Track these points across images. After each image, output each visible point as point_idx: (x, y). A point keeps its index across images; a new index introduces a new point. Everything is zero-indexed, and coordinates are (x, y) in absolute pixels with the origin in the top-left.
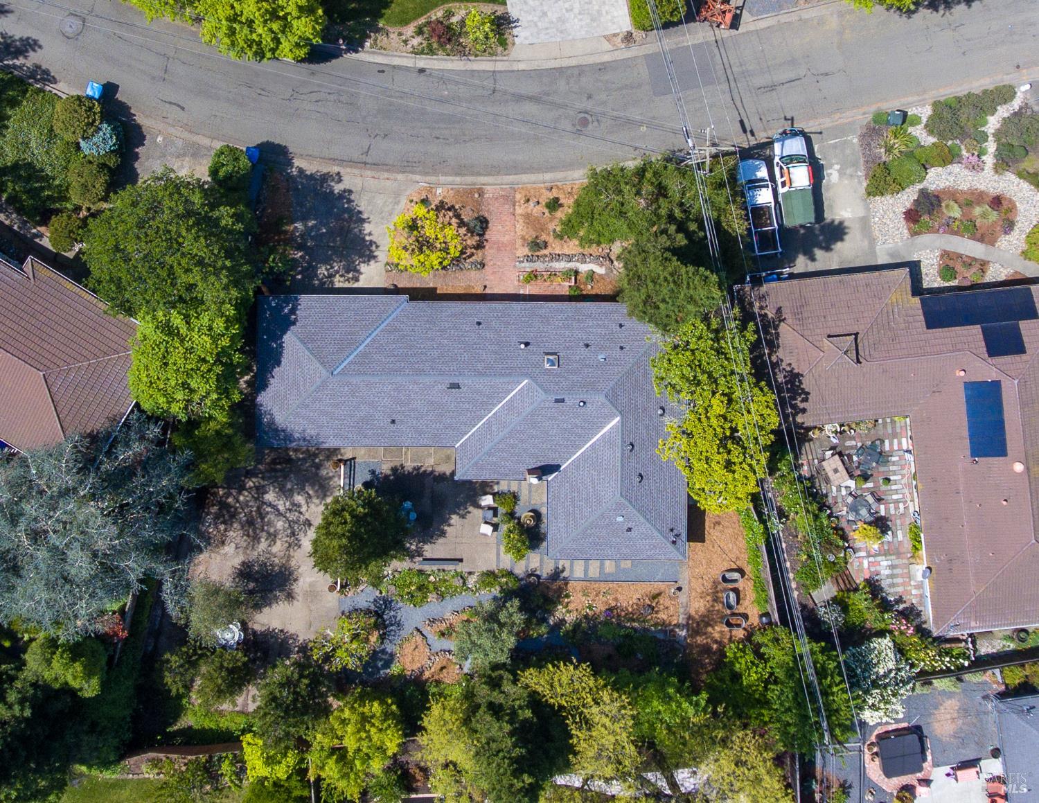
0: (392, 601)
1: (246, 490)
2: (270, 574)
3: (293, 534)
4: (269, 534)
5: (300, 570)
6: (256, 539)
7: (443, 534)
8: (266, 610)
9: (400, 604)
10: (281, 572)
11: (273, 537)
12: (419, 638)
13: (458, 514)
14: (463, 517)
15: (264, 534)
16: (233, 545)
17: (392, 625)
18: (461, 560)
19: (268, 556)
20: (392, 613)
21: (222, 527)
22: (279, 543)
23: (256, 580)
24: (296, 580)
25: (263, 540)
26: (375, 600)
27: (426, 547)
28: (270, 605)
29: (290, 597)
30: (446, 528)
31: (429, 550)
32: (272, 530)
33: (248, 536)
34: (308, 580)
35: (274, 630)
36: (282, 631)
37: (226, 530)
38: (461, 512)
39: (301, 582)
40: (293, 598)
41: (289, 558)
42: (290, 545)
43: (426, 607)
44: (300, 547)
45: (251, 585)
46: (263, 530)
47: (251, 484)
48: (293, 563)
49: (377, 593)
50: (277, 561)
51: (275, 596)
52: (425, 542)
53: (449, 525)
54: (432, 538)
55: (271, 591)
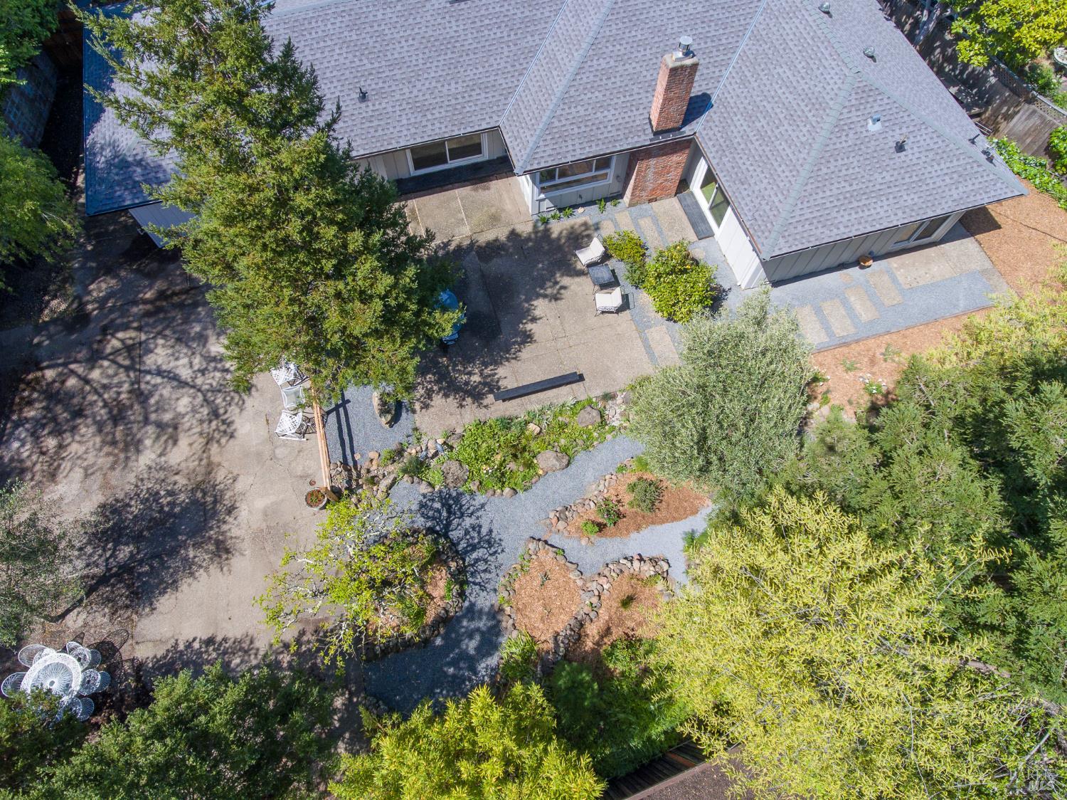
0: (460, 495)
1: (105, 358)
2: (171, 514)
3: (215, 414)
4: (160, 426)
5: (239, 486)
6: (133, 445)
7: (527, 338)
8: (165, 602)
9: (480, 498)
10: (194, 502)
11: (169, 432)
12: (547, 556)
13: (545, 296)
14: (556, 298)
15: (151, 429)
16: (78, 474)
17: (474, 548)
18: (581, 378)
19: (161, 475)
20: (468, 522)
21: (51, 443)
22: (184, 441)
23: (137, 538)
24: (230, 511)
25: (148, 442)
26: (422, 505)
27: (501, 371)
28: (174, 585)
29: (222, 550)
30: (529, 326)
31: (509, 375)
32: (167, 417)
33: (114, 443)
34: (260, 504)
35: (189, 645)
36: (210, 641)
37: (61, 447)
38: (549, 291)
39: (243, 512)
40: (228, 551)
41: (210, 468)
42: (209, 440)
43: (538, 489)
44: (232, 436)
45: (125, 552)
46: (146, 421)
47: (115, 343)
48: (220, 475)
49: (424, 488)
50: (181, 481)
51: (186, 559)
52: (497, 363)
53: (534, 320)
54: (508, 351)
55: (173, 552)
